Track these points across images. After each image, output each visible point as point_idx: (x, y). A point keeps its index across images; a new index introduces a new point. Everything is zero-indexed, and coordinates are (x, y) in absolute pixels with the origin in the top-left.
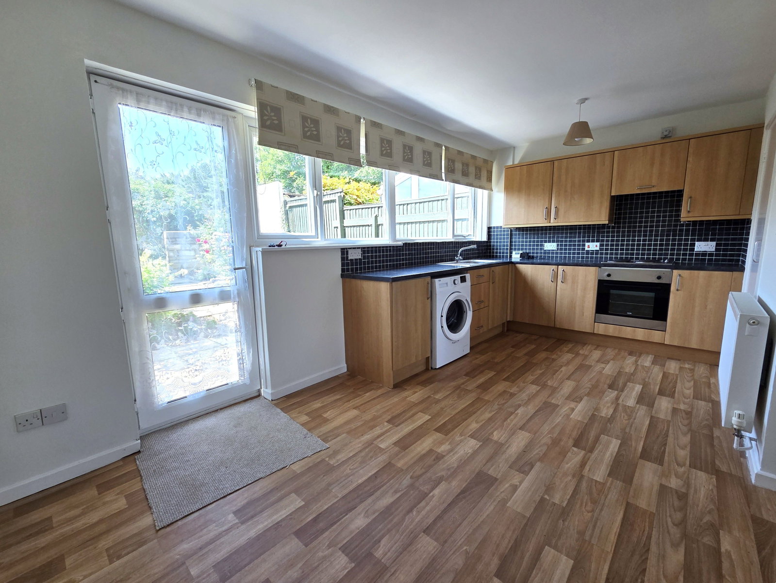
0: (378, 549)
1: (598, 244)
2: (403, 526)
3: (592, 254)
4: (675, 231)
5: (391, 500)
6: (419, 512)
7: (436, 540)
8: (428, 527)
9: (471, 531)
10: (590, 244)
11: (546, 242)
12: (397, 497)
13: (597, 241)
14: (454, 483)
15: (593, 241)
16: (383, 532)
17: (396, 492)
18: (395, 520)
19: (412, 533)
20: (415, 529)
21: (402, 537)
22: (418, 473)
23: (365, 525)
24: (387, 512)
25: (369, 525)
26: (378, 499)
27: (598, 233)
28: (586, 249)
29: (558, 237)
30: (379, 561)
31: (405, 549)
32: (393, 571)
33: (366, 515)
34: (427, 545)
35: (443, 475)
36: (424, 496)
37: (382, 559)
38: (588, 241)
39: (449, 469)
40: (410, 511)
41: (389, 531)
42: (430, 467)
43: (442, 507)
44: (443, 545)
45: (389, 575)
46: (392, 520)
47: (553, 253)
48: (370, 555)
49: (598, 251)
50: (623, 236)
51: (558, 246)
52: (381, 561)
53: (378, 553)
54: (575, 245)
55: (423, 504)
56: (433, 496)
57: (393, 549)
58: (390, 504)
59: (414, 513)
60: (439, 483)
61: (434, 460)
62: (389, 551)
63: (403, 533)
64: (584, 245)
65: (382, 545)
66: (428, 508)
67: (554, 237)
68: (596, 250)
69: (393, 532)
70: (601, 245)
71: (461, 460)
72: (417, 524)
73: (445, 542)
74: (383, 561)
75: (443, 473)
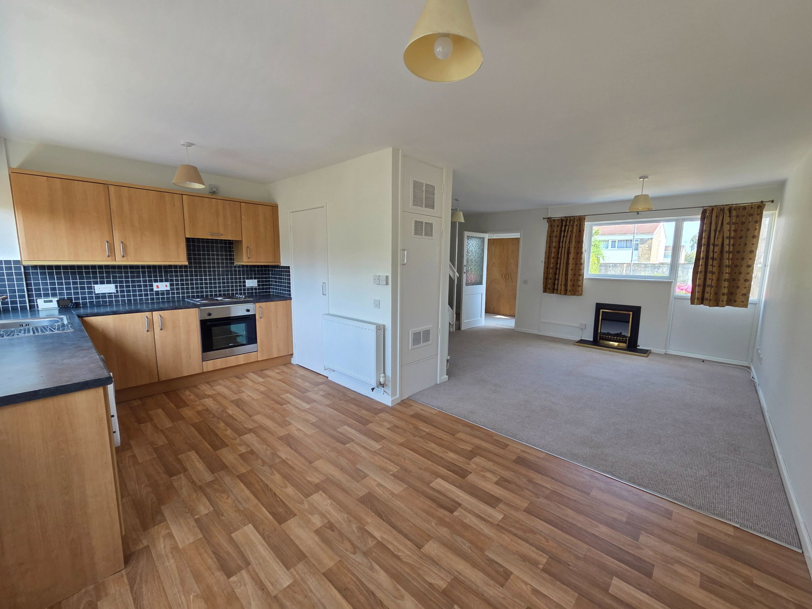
0: (438, 585)
1: (168, 284)
2: (414, 564)
3: (163, 294)
4: (231, 271)
5: (382, 573)
6: (399, 550)
7: (428, 541)
8: (416, 545)
9: (419, 518)
10: (159, 284)
11: (96, 283)
12: (379, 568)
13: (167, 281)
14: (369, 520)
15: (161, 281)
16: (421, 582)
17: (372, 569)
18: (407, 570)
19: (421, 558)
20: (417, 554)
21: (426, 565)
22: (348, 545)
23: (412, 598)
24: (396, 577)
25: (413, 595)
26: (379, 586)
27: (166, 272)
28: (155, 289)
29: (114, 277)
30: (450, 584)
31: (438, 564)
32: (456, 573)
33: (400, 598)
34: (432, 548)
35: (357, 527)
36: (381, 545)
37: (446, 581)
38: (156, 281)
39: (350, 521)
40: (398, 558)
41: (419, 575)
42: (341, 534)
43: (395, 532)
44: (432, 538)
45: (460, 576)
46: (408, 574)
47: (110, 297)
48: (444, 593)
49: (169, 291)
50: (191, 276)
51: (116, 287)
52: (449, 583)
53: (443, 585)
54: (140, 286)
55: (390, 547)
56: (382, 538)
57: (436, 572)
58: (388, 574)
59: (400, 554)
60: (367, 531)
61: (333, 531)
62: (440, 576)
63: (421, 564)
64: (152, 286)
65: (435, 582)
66: (396, 543)
67: (108, 277)
68: (166, 291)
69: (421, 572)
70: (171, 285)
71: (339, 510)
72: (413, 554)
73: (429, 536)
74: (449, 581)
75: (354, 527)
